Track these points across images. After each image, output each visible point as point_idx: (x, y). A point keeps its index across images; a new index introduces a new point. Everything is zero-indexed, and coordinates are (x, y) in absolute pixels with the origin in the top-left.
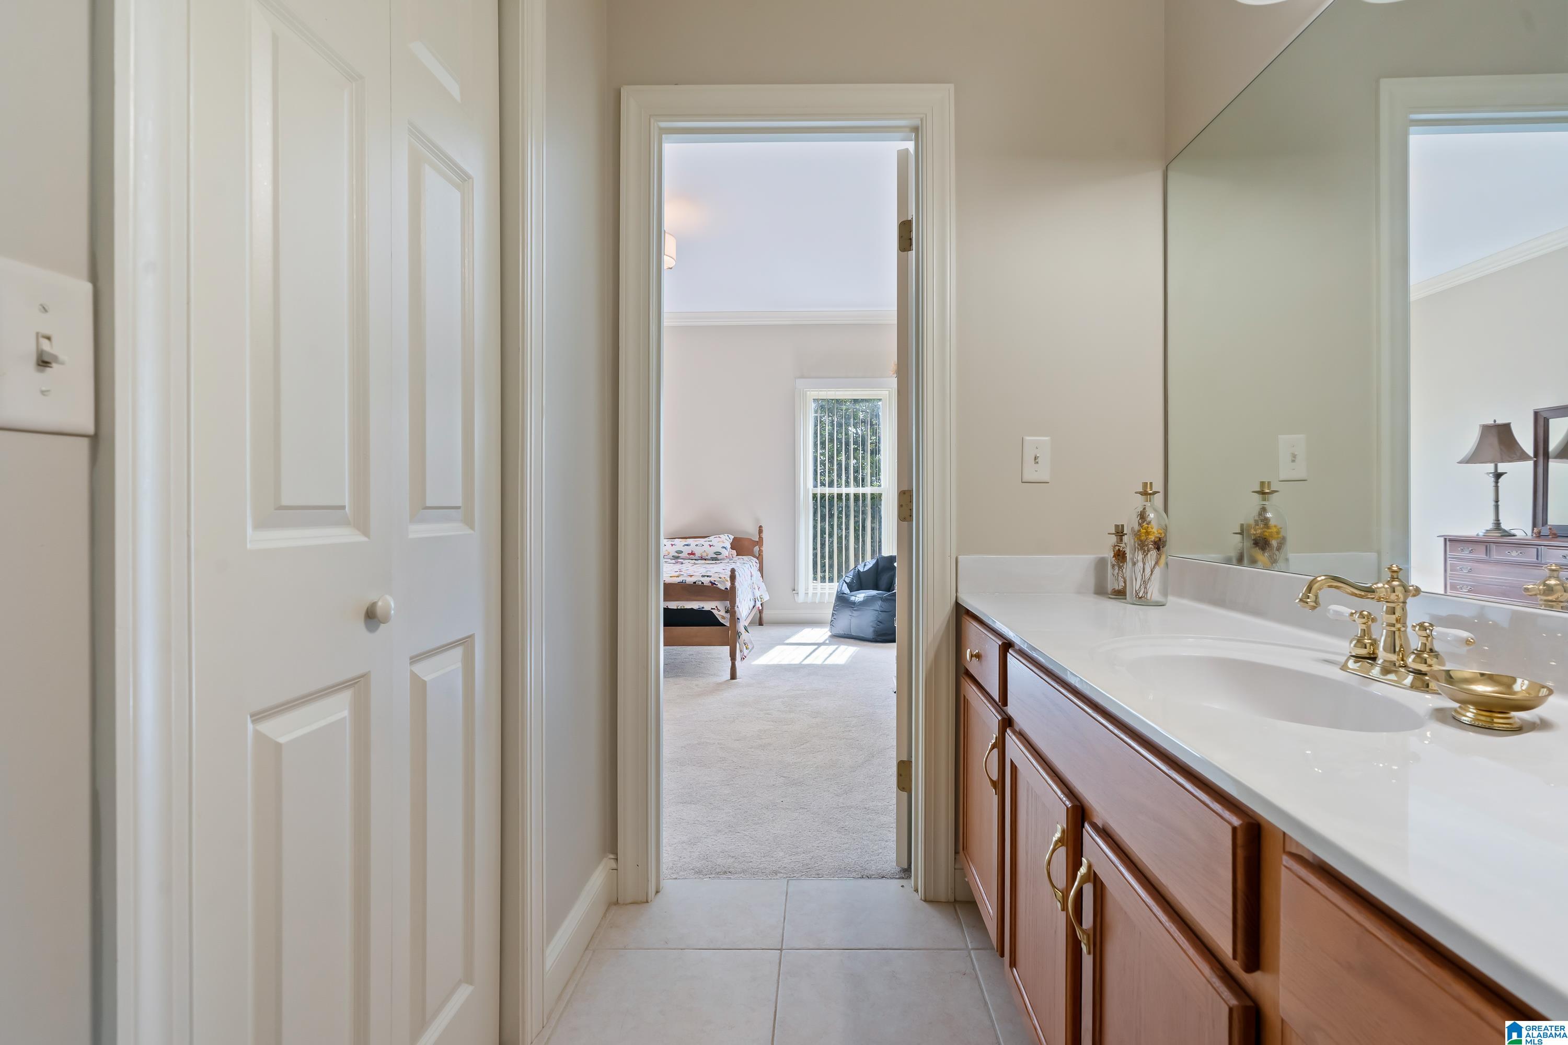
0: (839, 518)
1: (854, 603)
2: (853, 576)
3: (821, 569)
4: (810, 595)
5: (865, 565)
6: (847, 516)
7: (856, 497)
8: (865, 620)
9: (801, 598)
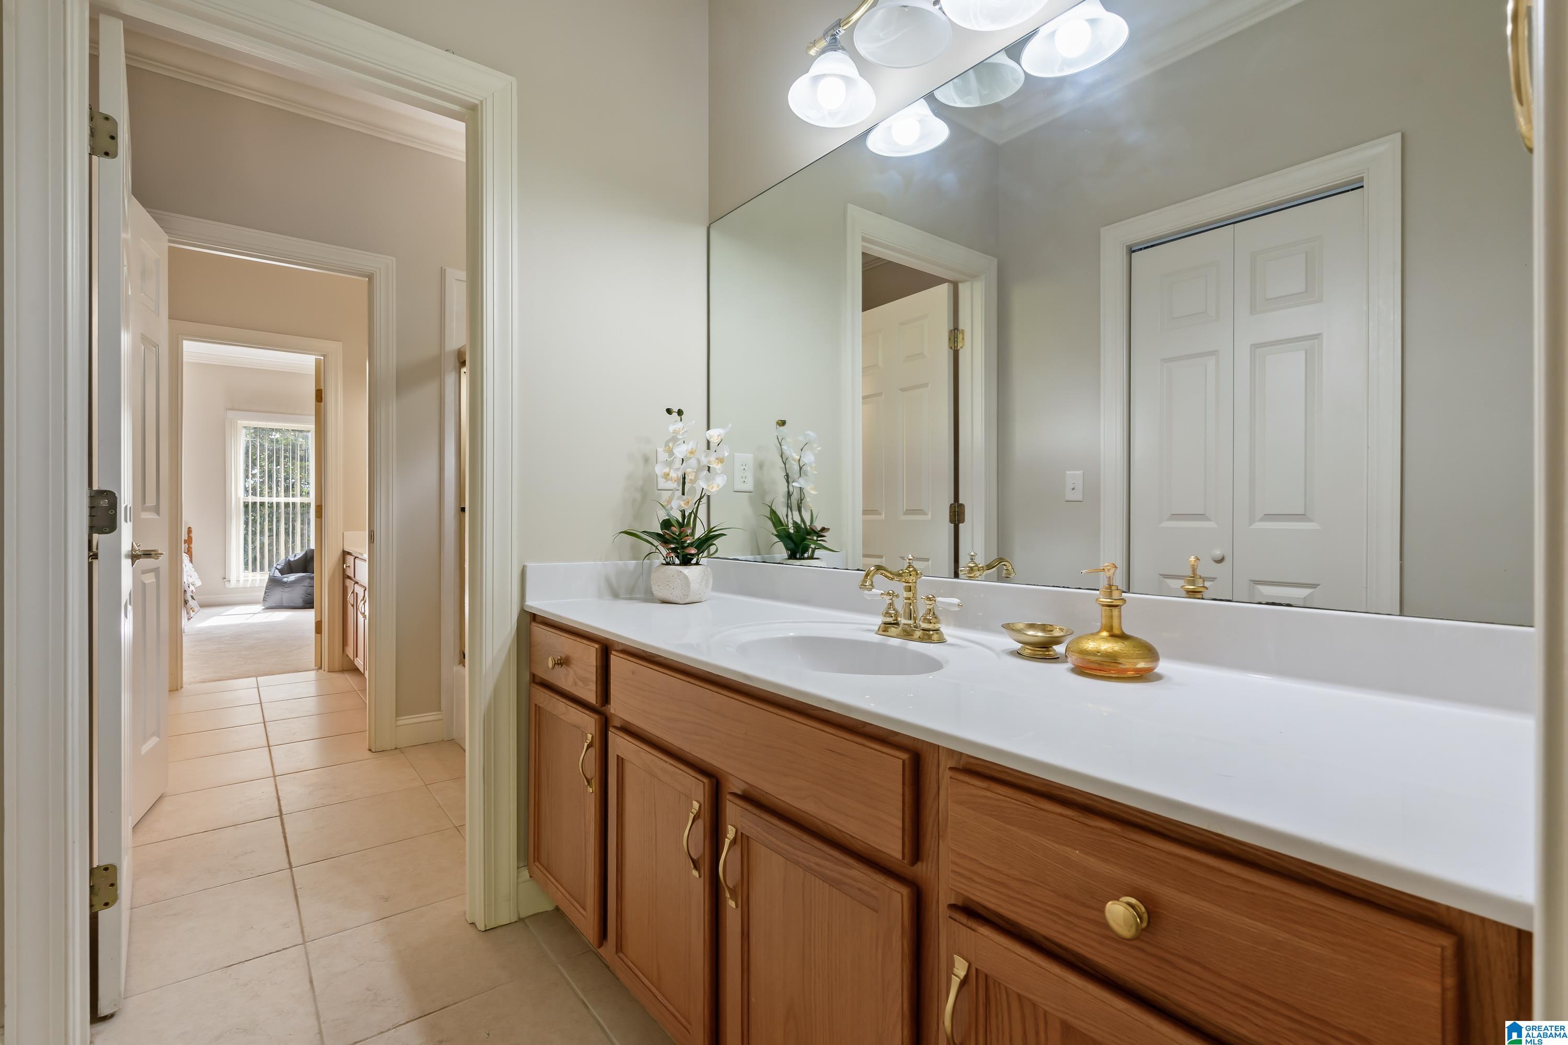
0: (271, 522)
1: (286, 583)
2: (285, 564)
3: (252, 563)
4: (241, 582)
5: (295, 556)
6: (278, 521)
7: (287, 505)
8: (297, 595)
9: (233, 584)
